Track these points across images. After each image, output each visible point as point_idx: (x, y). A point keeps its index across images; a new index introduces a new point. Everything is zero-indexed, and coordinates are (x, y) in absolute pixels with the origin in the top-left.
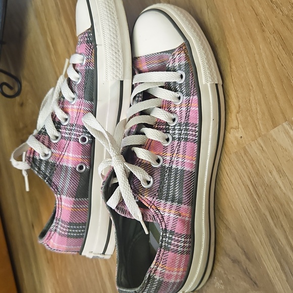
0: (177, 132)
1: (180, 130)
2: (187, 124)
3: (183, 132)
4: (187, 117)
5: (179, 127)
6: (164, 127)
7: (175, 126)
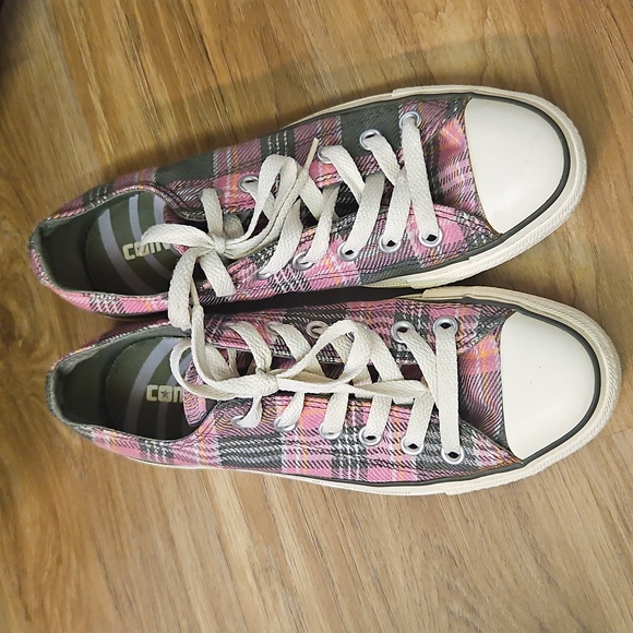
0: (348, 447)
1: (352, 453)
2: (364, 463)
3: (349, 457)
4: (380, 463)
5: (357, 450)
6: (354, 424)
7: (358, 442)
